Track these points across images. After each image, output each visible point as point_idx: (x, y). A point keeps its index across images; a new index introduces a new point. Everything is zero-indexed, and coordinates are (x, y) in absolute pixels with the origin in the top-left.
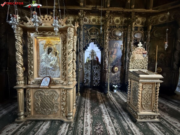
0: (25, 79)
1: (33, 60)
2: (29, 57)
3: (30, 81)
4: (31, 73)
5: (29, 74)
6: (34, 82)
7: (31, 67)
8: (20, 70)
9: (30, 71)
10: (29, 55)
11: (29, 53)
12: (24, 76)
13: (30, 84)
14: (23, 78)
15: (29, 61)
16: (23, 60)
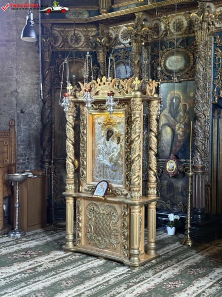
0: (75, 182)
1: (86, 151)
2: (82, 147)
3: (82, 186)
4: (83, 174)
5: (81, 174)
6: (87, 189)
7: (83, 162)
8: (70, 167)
9: (82, 169)
10: (82, 143)
11: (82, 139)
12: (74, 177)
13: (81, 192)
14: (73, 181)
15: (81, 152)
16: (73, 152)
